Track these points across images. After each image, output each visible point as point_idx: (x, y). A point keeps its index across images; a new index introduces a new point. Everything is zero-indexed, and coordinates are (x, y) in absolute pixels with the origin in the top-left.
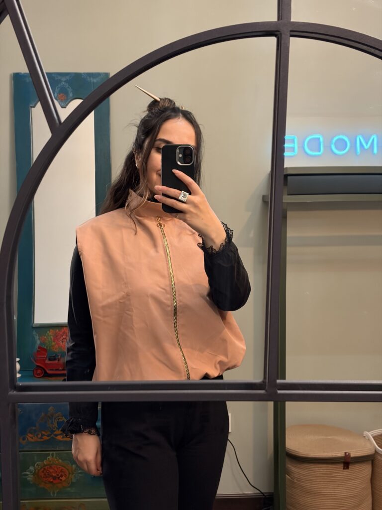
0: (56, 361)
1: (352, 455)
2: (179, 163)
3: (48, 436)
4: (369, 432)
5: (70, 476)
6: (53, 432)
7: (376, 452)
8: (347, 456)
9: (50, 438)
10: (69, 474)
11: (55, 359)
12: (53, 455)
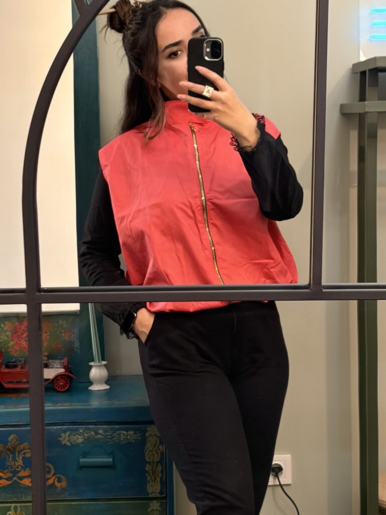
0: (18, 369)
2: (206, 58)
3: (7, 479)
6: (15, 473)
9: (10, 482)
11: (15, 366)
12: (16, 508)
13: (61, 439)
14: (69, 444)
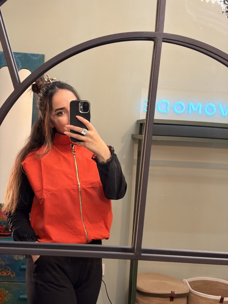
1: (176, 293)
2: (81, 112)
4: (186, 279)
5: (4, 297)
7: (190, 292)
8: (173, 293)
10: (4, 296)
13: (14, 257)
14: (17, 260)
